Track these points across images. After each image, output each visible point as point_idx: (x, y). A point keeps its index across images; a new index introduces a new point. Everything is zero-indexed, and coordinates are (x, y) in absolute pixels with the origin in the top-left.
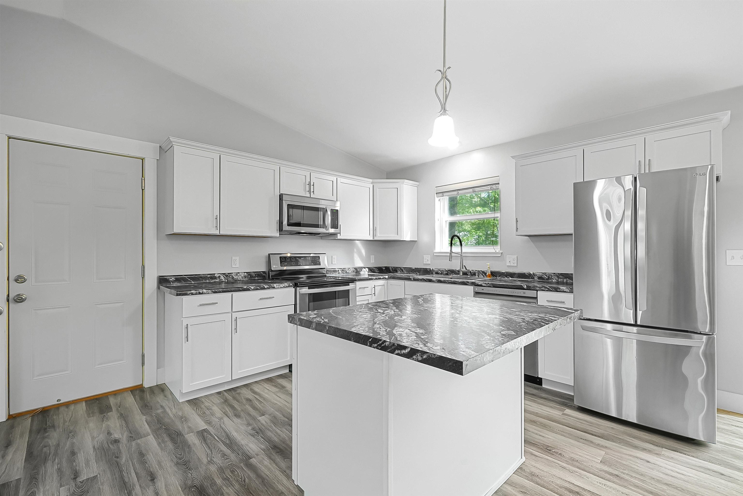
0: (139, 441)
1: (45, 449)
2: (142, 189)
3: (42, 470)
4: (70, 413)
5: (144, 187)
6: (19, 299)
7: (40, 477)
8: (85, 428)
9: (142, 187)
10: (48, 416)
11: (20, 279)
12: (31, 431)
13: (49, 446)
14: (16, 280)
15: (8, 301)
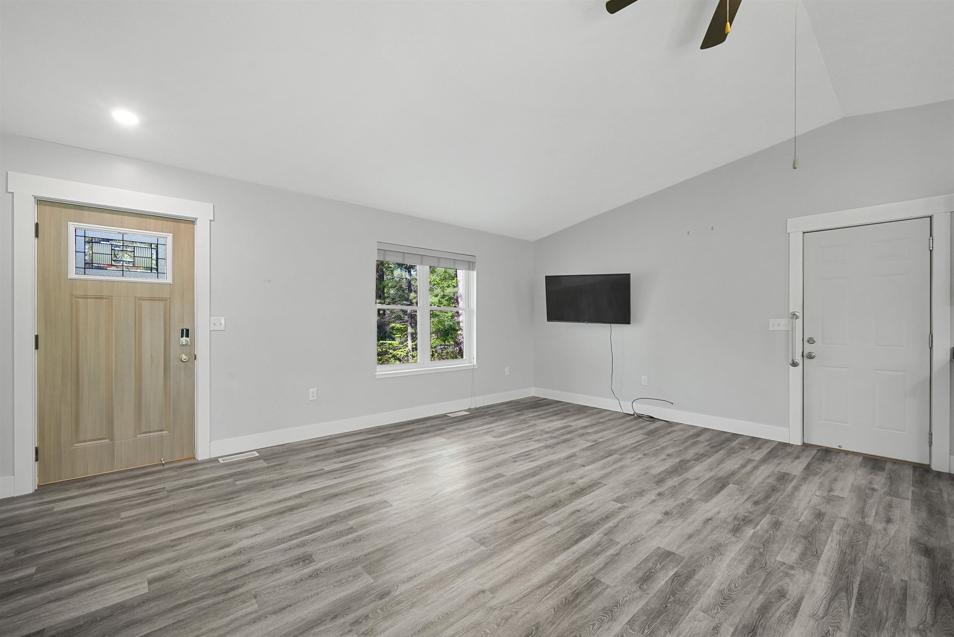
0: (894, 498)
1: (818, 470)
2: (931, 250)
3: (811, 478)
4: (847, 459)
5: (933, 247)
6: (810, 357)
7: (808, 480)
8: (853, 472)
9: (930, 248)
10: (829, 454)
11: (811, 341)
12: (813, 457)
13: (822, 470)
14: (808, 341)
15: (803, 356)
